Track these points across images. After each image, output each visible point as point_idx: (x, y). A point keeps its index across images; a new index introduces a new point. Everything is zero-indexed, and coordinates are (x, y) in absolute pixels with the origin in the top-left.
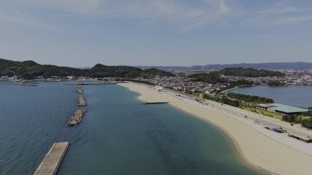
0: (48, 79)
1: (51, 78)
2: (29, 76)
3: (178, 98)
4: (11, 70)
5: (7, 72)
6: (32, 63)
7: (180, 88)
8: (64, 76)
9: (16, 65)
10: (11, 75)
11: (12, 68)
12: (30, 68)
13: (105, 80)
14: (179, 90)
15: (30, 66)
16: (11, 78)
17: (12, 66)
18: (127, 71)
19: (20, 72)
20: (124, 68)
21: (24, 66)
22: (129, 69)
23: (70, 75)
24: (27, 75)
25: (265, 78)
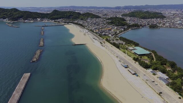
0: (26, 21)
1: (28, 20)
2: (15, 19)
3: (92, 40)
4: (4, 14)
5: (2, 16)
6: (15, 10)
7: (97, 31)
8: (35, 18)
9: (7, 11)
10: (4, 18)
11: (4, 13)
12: (15, 13)
13: (58, 22)
14: (96, 33)
15: (15, 12)
16: (5, 20)
17: (4, 12)
19: (9, 16)
20: (70, 13)
21: (11, 12)
23: (38, 18)
24: (14, 18)
25: (153, 20)
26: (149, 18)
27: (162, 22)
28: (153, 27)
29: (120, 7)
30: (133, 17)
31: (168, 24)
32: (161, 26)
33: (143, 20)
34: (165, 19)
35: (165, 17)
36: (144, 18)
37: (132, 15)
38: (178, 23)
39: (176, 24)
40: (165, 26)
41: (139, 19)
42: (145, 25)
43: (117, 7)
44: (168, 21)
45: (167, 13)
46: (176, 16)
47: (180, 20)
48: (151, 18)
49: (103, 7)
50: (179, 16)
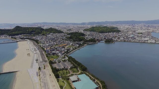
18: (34, 30)
22: (36, 29)
25: (110, 33)
26: (107, 33)
27: (117, 36)
28: (109, 41)
29: (85, 23)
30: (93, 31)
31: (122, 38)
32: (116, 41)
33: (101, 34)
34: (120, 32)
35: (120, 31)
36: (102, 32)
37: (93, 29)
38: (131, 36)
39: (129, 37)
40: (119, 40)
41: (98, 33)
42: (102, 39)
43: (83, 23)
44: (123, 35)
45: (121, 27)
46: (129, 30)
47: (132, 34)
48: (108, 32)
49: (70, 23)
50: (131, 30)
